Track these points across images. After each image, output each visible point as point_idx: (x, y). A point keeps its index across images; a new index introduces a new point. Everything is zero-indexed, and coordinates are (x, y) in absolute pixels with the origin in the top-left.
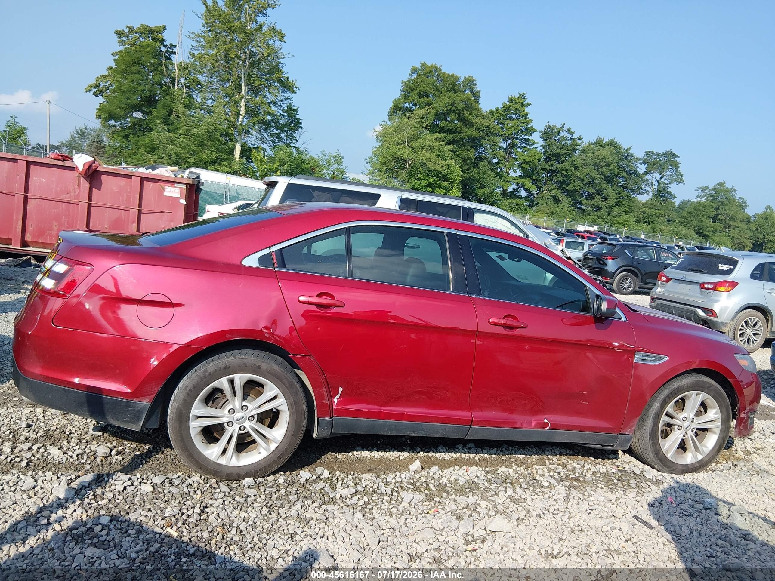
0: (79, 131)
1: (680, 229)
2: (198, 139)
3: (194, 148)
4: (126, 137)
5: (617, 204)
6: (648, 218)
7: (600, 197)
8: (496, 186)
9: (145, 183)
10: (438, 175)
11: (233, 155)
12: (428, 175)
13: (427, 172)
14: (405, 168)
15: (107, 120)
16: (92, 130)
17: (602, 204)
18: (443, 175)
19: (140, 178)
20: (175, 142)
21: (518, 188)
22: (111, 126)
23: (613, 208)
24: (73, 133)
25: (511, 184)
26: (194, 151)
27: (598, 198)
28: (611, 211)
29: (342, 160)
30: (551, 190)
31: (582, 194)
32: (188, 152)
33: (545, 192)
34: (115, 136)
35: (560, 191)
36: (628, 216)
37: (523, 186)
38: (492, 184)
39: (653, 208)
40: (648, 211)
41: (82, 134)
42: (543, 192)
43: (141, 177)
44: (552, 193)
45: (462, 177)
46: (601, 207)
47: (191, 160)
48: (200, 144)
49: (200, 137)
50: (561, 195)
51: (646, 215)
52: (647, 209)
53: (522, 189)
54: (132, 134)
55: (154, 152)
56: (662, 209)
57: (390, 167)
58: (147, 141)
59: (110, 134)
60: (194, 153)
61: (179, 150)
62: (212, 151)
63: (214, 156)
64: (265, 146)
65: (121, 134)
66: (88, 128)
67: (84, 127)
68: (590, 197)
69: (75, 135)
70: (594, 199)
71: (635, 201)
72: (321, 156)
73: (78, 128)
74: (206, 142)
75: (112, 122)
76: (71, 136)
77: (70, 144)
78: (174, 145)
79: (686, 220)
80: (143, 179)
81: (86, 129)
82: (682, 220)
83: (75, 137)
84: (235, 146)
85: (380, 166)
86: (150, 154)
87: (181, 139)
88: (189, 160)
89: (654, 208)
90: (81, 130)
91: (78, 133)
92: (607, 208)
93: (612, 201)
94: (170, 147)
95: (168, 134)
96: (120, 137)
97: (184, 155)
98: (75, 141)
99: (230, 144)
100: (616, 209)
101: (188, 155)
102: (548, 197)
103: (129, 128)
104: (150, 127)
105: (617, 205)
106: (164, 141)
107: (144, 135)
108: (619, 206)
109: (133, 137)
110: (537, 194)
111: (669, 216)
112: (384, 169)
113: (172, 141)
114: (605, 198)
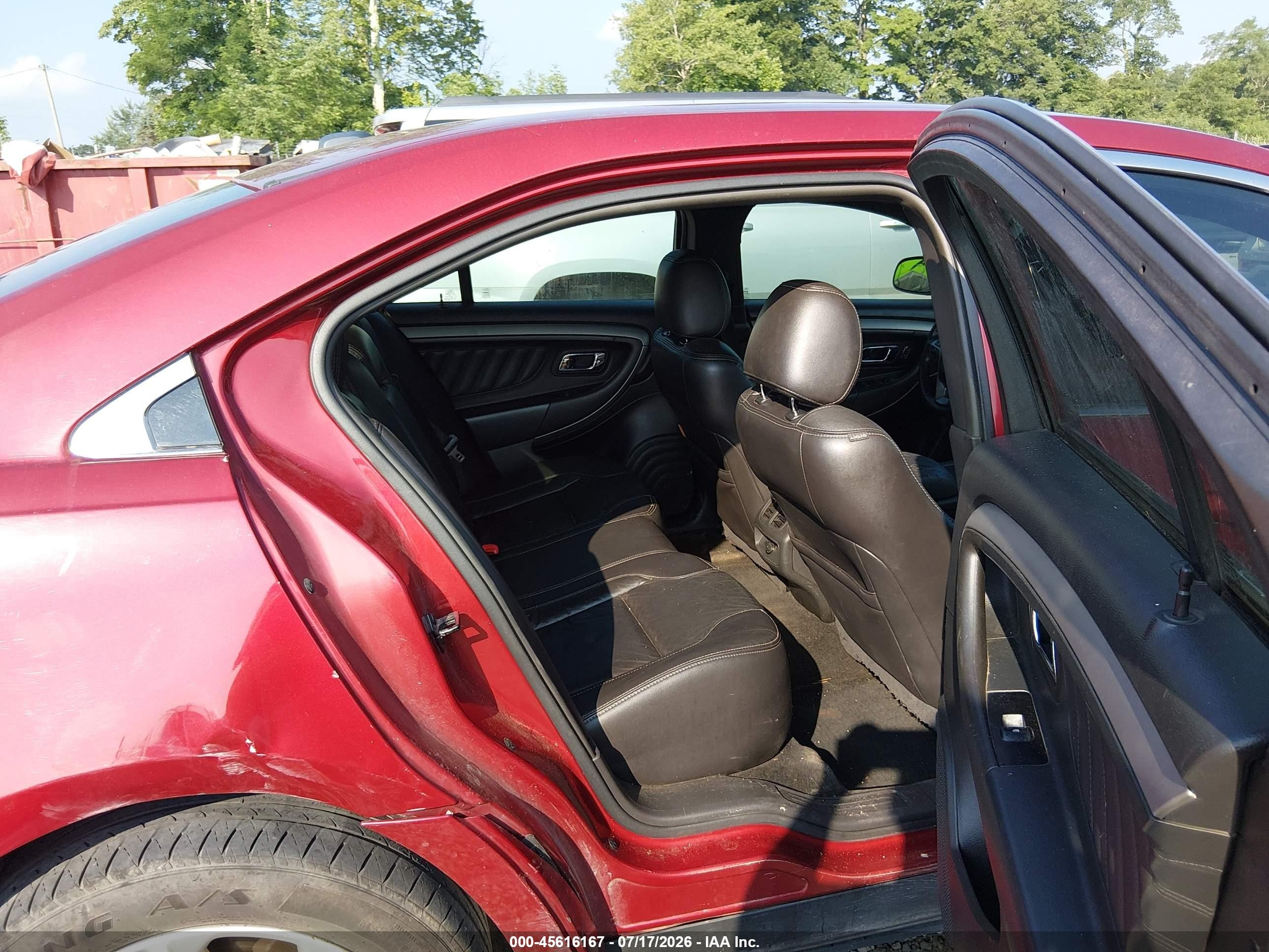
0: (120, 114)
1: (1180, 119)
2: (302, 86)
3: (301, 104)
4: (185, 106)
5: (1066, 89)
6: (1121, 106)
7: (1034, 81)
8: (847, 88)
9: (158, 180)
10: (740, 83)
11: (373, 107)
12: (722, 87)
13: (720, 81)
14: (680, 80)
15: (146, 82)
16: (140, 108)
17: (1039, 92)
18: (749, 81)
19: (143, 171)
20: (265, 101)
21: (886, 87)
22: (156, 92)
23: (1059, 96)
24: (110, 119)
25: (873, 80)
26: (301, 110)
27: (1031, 84)
28: (1056, 103)
29: (565, 84)
30: (945, 81)
31: (1001, 80)
32: (292, 115)
33: (935, 85)
34: (167, 108)
35: (962, 80)
36: (1086, 108)
37: (895, 81)
38: (840, 85)
39: (1128, 87)
40: (1120, 93)
41: (126, 118)
42: (930, 86)
43: (147, 169)
44: (949, 85)
45: (783, 80)
46: (1038, 99)
47: (299, 129)
48: (312, 98)
49: (305, 83)
50: (965, 86)
51: (1117, 102)
52: (1118, 90)
53: (893, 86)
54: (194, 100)
55: (235, 125)
56: (1146, 87)
57: (652, 83)
58: (220, 107)
59: (158, 107)
60: (301, 115)
61: (275, 113)
62: (332, 106)
63: (337, 114)
64: (425, 81)
65: (176, 104)
66: (132, 105)
67: (127, 105)
68: (1016, 82)
69: (115, 122)
70: (1024, 85)
71: (1095, 80)
72: (525, 82)
73: (117, 109)
74: (318, 91)
75: (157, 85)
76: (109, 124)
77: (110, 138)
78: (265, 105)
79: (1189, 101)
80: (151, 172)
81: (130, 107)
82: (1182, 101)
83: (115, 125)
84: (371, 88)
85: (633, 84)
86: (230, 130)
87: (275, 93)
88: (295, 129)
89: (1132, 86)
90: (122, 111)
91: (119, 117)
92: (1047, 97)
93: (1056, 85)
94: (258, 110)
95: (250, 87)
96: (176, 109)
97: (285, 121)
98: (117, 132)
99: (363, 86)
100: (1064, 98)
101: (292, 120)
102: (942, 93)
103: (187, 89)
104: (222, 82)
105: (1065, 91)
106: (247, 102)
107: (214, 98)
108: (1069, 91)
109: (197, 105)
110: (921, 91)
111: (1158, 97)
112: (643, 87)
113: (260, 99)
114: (1043, 81)
